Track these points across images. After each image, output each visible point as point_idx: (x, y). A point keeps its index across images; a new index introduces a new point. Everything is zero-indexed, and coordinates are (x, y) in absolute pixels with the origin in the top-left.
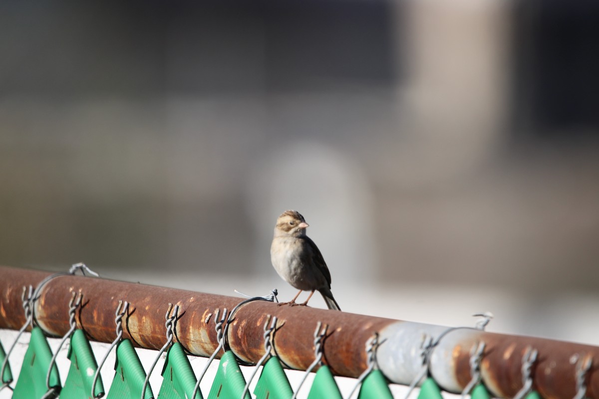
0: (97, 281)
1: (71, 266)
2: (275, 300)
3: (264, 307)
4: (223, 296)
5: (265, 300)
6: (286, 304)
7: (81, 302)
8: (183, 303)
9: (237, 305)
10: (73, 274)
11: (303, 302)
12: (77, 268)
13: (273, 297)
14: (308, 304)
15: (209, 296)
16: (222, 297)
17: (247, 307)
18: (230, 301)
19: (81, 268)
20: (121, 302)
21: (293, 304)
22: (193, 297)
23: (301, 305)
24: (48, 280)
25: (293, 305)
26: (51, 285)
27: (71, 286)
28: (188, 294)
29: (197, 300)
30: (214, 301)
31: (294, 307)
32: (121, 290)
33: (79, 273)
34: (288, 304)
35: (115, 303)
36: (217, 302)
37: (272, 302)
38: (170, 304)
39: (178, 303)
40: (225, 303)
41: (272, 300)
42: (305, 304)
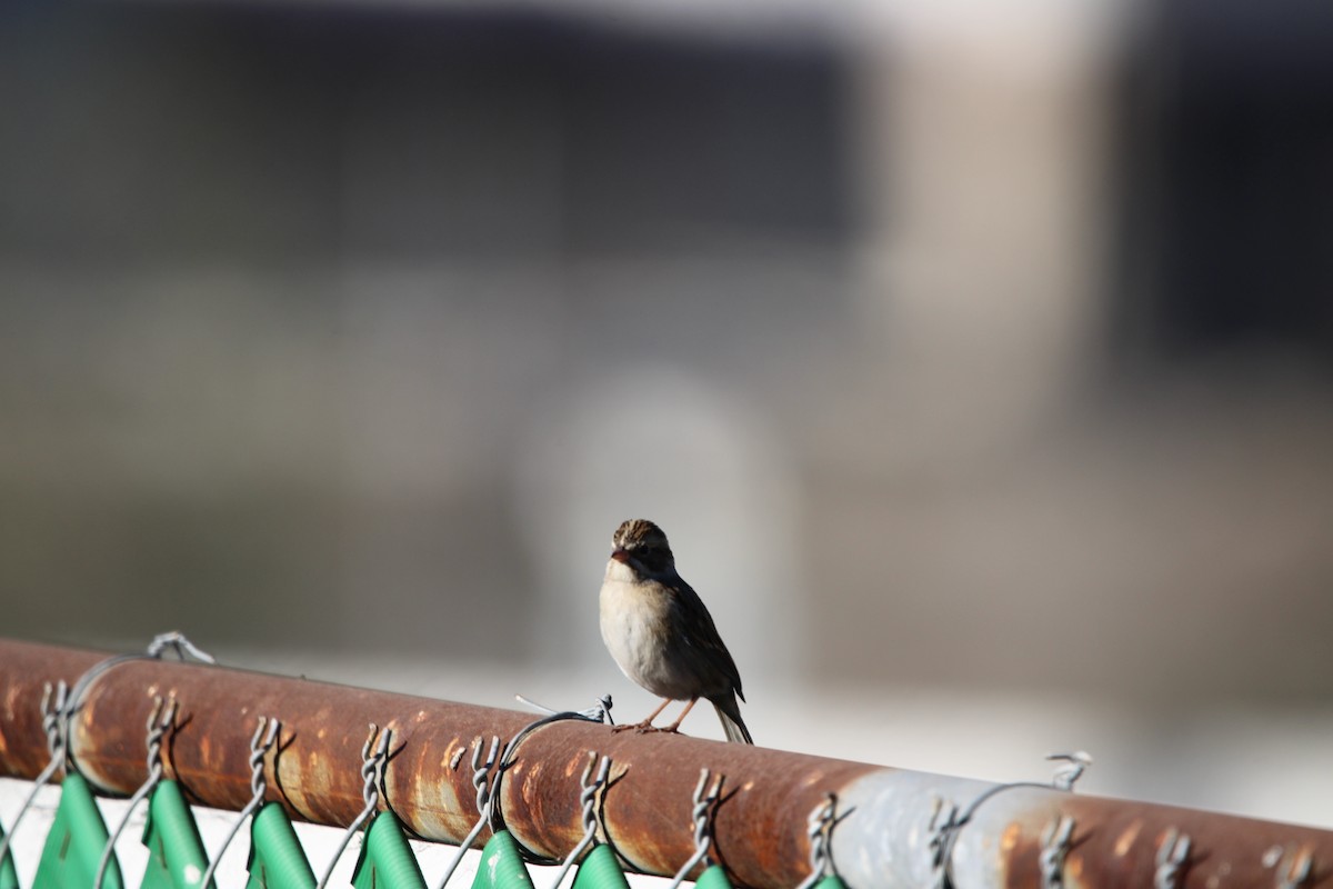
0: (210, 672)
1: (151, 639)
2: (606, 719)
3: (582, 733)
4: (492, 709)
5: (585, 719)
6: (631, 727)
7: (173, 720)
8: (402, 723)
9: (521, 729)
10: (158, 656)
11: (668, 724)
12: (166, 644)
13: (602, 712)
14: (678, 730)
15: (460, 708)
16: (488, 711)
17: (544, 733)
18: (508, 720)
19: (176, 645)
20: (263, 720)
21: (646, 728)
22: (425, 711)
23: (663, 730)
24: (101, 669)
25: (646, 732)
26: (108, 680)
27: (151, 682)
28: (413, 704)
29: (432, 717)
30: (470, 721)
31: (648, 735)
32: (263, 693)
33: (171, 655)
34: (635, 729)
35: (249, 723)
36: (477, 722)
37: (600, 724)
38: (372, 726)
39: (391, 725)
40: (494, 725)
41: (600, 720)
42: (674, 729)
